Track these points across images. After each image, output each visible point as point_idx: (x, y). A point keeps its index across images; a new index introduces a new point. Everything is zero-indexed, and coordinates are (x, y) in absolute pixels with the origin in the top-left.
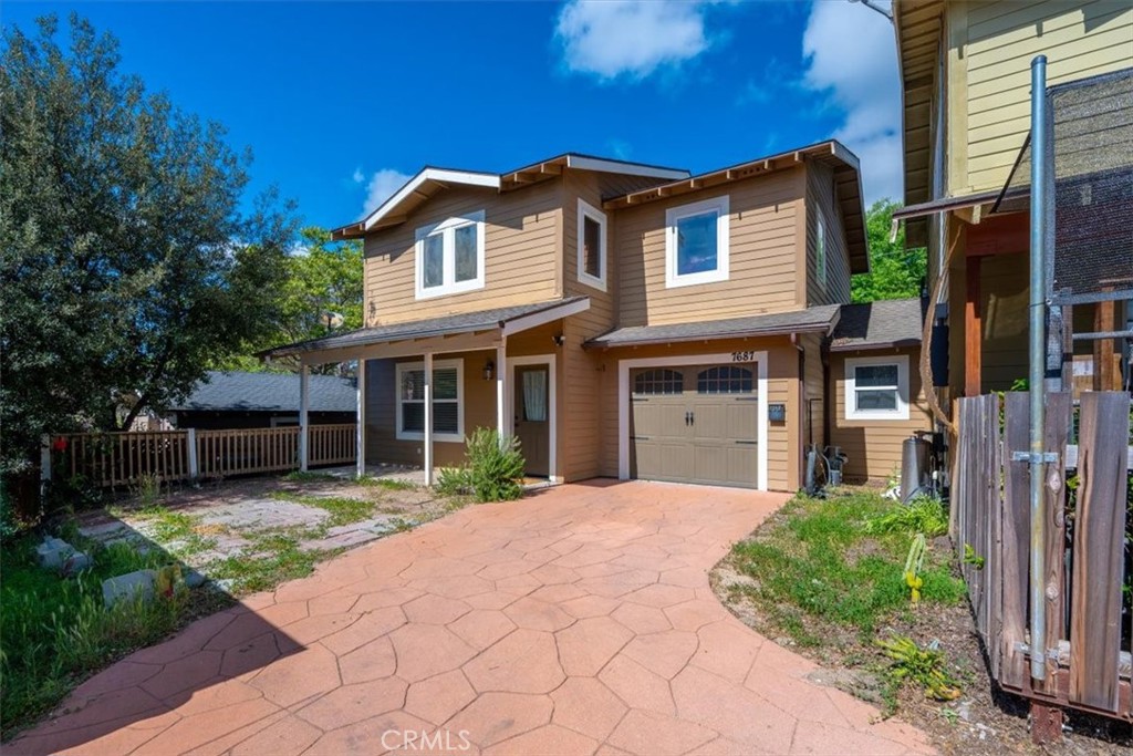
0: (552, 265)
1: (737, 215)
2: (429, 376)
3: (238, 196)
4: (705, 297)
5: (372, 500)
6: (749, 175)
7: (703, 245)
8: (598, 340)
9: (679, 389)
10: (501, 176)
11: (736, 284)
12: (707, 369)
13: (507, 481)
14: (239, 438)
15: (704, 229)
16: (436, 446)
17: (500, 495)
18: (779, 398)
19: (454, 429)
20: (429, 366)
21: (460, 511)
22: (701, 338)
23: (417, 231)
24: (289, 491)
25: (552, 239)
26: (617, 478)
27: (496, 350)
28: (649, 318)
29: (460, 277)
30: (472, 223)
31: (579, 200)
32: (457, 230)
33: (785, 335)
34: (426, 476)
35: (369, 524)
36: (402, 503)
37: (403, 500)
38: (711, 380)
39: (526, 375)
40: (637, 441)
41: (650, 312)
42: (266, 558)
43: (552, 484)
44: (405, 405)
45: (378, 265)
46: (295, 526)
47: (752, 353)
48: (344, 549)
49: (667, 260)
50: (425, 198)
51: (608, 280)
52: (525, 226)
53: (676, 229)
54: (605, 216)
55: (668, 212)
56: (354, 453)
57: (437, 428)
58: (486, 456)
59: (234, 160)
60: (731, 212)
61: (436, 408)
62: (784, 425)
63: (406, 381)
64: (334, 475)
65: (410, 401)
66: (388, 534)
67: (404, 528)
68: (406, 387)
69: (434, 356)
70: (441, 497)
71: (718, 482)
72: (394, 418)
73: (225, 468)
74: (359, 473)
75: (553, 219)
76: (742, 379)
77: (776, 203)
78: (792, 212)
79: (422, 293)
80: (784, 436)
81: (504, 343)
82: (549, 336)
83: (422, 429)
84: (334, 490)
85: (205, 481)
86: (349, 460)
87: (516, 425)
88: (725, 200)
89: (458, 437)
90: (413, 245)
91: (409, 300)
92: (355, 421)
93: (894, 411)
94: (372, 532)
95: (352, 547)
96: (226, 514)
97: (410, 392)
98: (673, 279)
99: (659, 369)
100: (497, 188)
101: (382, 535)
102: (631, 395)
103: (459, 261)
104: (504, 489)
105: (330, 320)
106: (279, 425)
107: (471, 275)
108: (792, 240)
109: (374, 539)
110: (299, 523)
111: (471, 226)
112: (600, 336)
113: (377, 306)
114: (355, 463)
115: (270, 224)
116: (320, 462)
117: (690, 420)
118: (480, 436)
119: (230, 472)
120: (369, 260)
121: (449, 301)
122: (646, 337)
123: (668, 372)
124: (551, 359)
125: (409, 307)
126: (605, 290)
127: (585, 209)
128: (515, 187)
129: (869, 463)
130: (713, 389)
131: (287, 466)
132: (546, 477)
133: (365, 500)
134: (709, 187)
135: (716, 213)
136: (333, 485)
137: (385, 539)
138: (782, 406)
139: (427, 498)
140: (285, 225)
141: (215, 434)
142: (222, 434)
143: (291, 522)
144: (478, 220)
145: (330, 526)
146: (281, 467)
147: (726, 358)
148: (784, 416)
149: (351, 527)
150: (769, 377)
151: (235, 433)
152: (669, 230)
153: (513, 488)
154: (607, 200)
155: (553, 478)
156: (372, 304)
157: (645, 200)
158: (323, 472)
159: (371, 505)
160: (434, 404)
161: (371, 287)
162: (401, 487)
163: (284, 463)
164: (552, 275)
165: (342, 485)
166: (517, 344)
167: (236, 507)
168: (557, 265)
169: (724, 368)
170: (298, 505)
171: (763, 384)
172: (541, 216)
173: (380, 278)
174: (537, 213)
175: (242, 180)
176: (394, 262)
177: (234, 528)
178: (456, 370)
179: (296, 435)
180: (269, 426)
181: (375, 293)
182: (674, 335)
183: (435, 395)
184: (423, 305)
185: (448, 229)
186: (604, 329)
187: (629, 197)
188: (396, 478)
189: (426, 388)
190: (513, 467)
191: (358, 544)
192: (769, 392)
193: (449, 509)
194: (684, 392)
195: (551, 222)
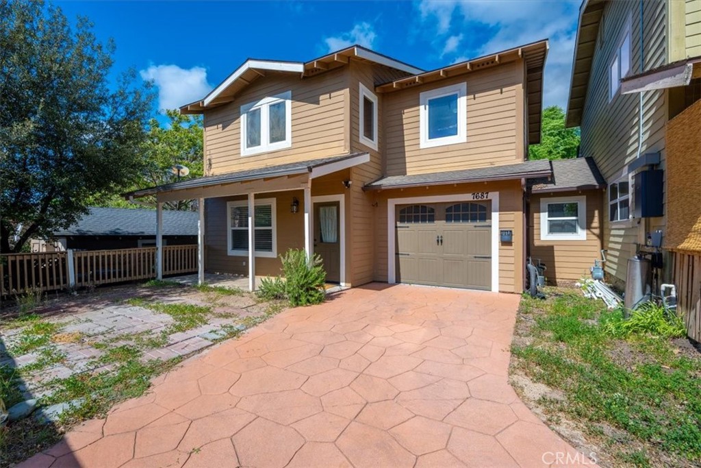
0: (342, 130)
1: (472, 96)
2: (251, 211)
3: (106, 75)
4: (449, 154)
5: (208, 305)
6: (481, 67)
7: (447, 118)
8: (374, 184)
9: (432, 219)
10: (304, 64)
11: (472, 145)
12: (453, 205)
13: (312, 289)
14: (109, 256)
15: (447, 106)
16: (258, 261)
17: (308, 301)
18: (508, 226)
19: (269, 248)
20: (251, 204)
21: (279, 315)
22: (452, 183)
23: (242, 107)
24: (145, 297)
25: (341, 111)
26: (387, 282)
27: (303, 190)
28: (408, 170)
29: (273, 140)
30: (282, 100)
31: (360, 83)
32: (271, 106)
33: (517, 180)
34: (250, 283)
35: (204, 330)
36: (232, 307)
37: (232, 304)
38: (456, 213)
39: (321, 209)
40: (400, 256)
41: (408, 165)
42: (108, 372)
43: (343, 288)
44: (234, 232)
45: (214, 132)
46: (142, 333)
47: (487, 193)
48: (181, 358)
49: (421, 128)
50: (248, 83)
51: (379, 143)
52: (321, 102)
53: (427, 107)
54: (376, 97)
55: (422, 95)
56: (196, 266)
57: (258, 247)
58: (297, 271)
59: (100, 48)
60: (468, 94)
61: (258, 234)
62: (511, 245)
63: (234, 214)
64: (181, 282)
65: (237, 228)
66: (220, 340)
67: (234, 334)
68: (234, 219)
69: (255, 195)
70: (262, 302)
71: (462, 285)
72: (226, 241)
73: (98, 278)
74: (200, 282)
75: (342, 97)
76: (479, 212)
77: (501, 87)
78: (513, 93)
79: (245, 151)
80: (511, 253)
81: (309, 185)
82: (339, 181)
83: (247, 248)
84: (180, 295)
85: (81, 289)
86: (193, 270)
87: (315, 245)
88: (463, 86)
89: (273, 254)
90: (239, 117)
91: (236, 157)
92: (197, 243)
93: (575, 234)
94: (206, 339)
95: (188, 356)
96: (88, 321)
97: (237, 221)
98: (425, 142)
99: (417, 206)
100: (300, 73)
101: (215, 341)
102: (396, 224)
103: (272, 128)
104: (311, 295)
105: (179, 171)
106: (144, 245)
107: (282, 138)
108: (513, 113)
109: (207, 347)
110: (146, 329)
111: (282, 102)
112: (374, 182)
113: (213, 161)
114: (197, 273)
115: (131, 99)
116: (172, 272)
117: (440, 241)
118: (291, 255)
119: (101, 282)
120: (207, 129)
121: (266, 157)
122: (409, 182)
123: (423, 207)
124: (341, 198)
125: (236, 162)
126: (377, 150)
127: (365, 91)
128: (315, 73)
129: (557, 270)
130: (457, 219)
131: (146, 276)
132: (338, 283)
133: (202, 305)
134: (454, 76)
135: (457, 95)
136: (179, 290)
137: (218, 345)
138: (511, 231)
139: (251, 302)
140: (143, 98)
141: (90, 254)
142: (94, 253)
143: (140, 328)
144: (286, 98)
145: (172, 332)
146: (142, 277)
147: (468, 197)
148: (511, 239)
149: (190, 333)
150: (500, 211)
151: (106, 253)
152: (422, 107)
153: (317, 295)
154: (378, 86)
155: (343, 284)
156: (210, 160)
157: (405, 87)
158: (172, 280)
159: (208, 310)
160: (255, 230)
161: (209, 148)
162: (231, 292)
163: (144, 274)
164: (342, 137)
165: (185, 291)
166: (319, 186)
167: (98, 313)
168: (345, 130)
169: (466, 205)
170: (149, 311)
171: (495, 216)
172: (333, 94)
173: (215, 141)
174: (330, 92)
175: (107, 64)
176: (226, 130)
177: (89, 336)
178: (270, 206)
179: (153, 255)
180: (136, 246)
181: (212, 152)
182: (431, 181)
183: (256, 224)
184: (246, 160)
185: (265, 105)
186: (377, 177)
187: (394, 83)
188: (227, 285)
189: (250, 219)
190: (317, 279)
191: (194, 352)
192: (500, 221)
193: (270, 313)
194: (435, 222)
195: (341, 98)
